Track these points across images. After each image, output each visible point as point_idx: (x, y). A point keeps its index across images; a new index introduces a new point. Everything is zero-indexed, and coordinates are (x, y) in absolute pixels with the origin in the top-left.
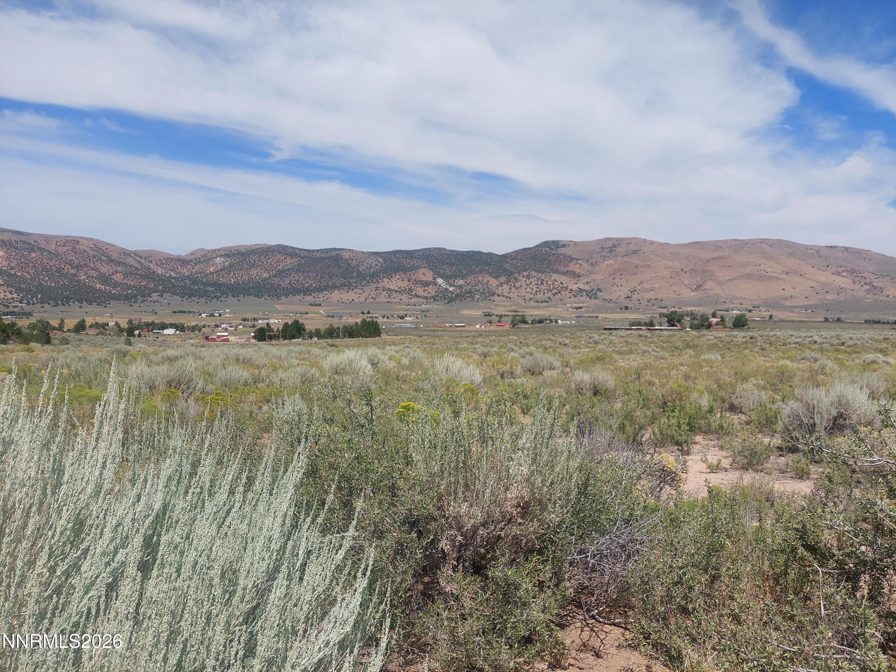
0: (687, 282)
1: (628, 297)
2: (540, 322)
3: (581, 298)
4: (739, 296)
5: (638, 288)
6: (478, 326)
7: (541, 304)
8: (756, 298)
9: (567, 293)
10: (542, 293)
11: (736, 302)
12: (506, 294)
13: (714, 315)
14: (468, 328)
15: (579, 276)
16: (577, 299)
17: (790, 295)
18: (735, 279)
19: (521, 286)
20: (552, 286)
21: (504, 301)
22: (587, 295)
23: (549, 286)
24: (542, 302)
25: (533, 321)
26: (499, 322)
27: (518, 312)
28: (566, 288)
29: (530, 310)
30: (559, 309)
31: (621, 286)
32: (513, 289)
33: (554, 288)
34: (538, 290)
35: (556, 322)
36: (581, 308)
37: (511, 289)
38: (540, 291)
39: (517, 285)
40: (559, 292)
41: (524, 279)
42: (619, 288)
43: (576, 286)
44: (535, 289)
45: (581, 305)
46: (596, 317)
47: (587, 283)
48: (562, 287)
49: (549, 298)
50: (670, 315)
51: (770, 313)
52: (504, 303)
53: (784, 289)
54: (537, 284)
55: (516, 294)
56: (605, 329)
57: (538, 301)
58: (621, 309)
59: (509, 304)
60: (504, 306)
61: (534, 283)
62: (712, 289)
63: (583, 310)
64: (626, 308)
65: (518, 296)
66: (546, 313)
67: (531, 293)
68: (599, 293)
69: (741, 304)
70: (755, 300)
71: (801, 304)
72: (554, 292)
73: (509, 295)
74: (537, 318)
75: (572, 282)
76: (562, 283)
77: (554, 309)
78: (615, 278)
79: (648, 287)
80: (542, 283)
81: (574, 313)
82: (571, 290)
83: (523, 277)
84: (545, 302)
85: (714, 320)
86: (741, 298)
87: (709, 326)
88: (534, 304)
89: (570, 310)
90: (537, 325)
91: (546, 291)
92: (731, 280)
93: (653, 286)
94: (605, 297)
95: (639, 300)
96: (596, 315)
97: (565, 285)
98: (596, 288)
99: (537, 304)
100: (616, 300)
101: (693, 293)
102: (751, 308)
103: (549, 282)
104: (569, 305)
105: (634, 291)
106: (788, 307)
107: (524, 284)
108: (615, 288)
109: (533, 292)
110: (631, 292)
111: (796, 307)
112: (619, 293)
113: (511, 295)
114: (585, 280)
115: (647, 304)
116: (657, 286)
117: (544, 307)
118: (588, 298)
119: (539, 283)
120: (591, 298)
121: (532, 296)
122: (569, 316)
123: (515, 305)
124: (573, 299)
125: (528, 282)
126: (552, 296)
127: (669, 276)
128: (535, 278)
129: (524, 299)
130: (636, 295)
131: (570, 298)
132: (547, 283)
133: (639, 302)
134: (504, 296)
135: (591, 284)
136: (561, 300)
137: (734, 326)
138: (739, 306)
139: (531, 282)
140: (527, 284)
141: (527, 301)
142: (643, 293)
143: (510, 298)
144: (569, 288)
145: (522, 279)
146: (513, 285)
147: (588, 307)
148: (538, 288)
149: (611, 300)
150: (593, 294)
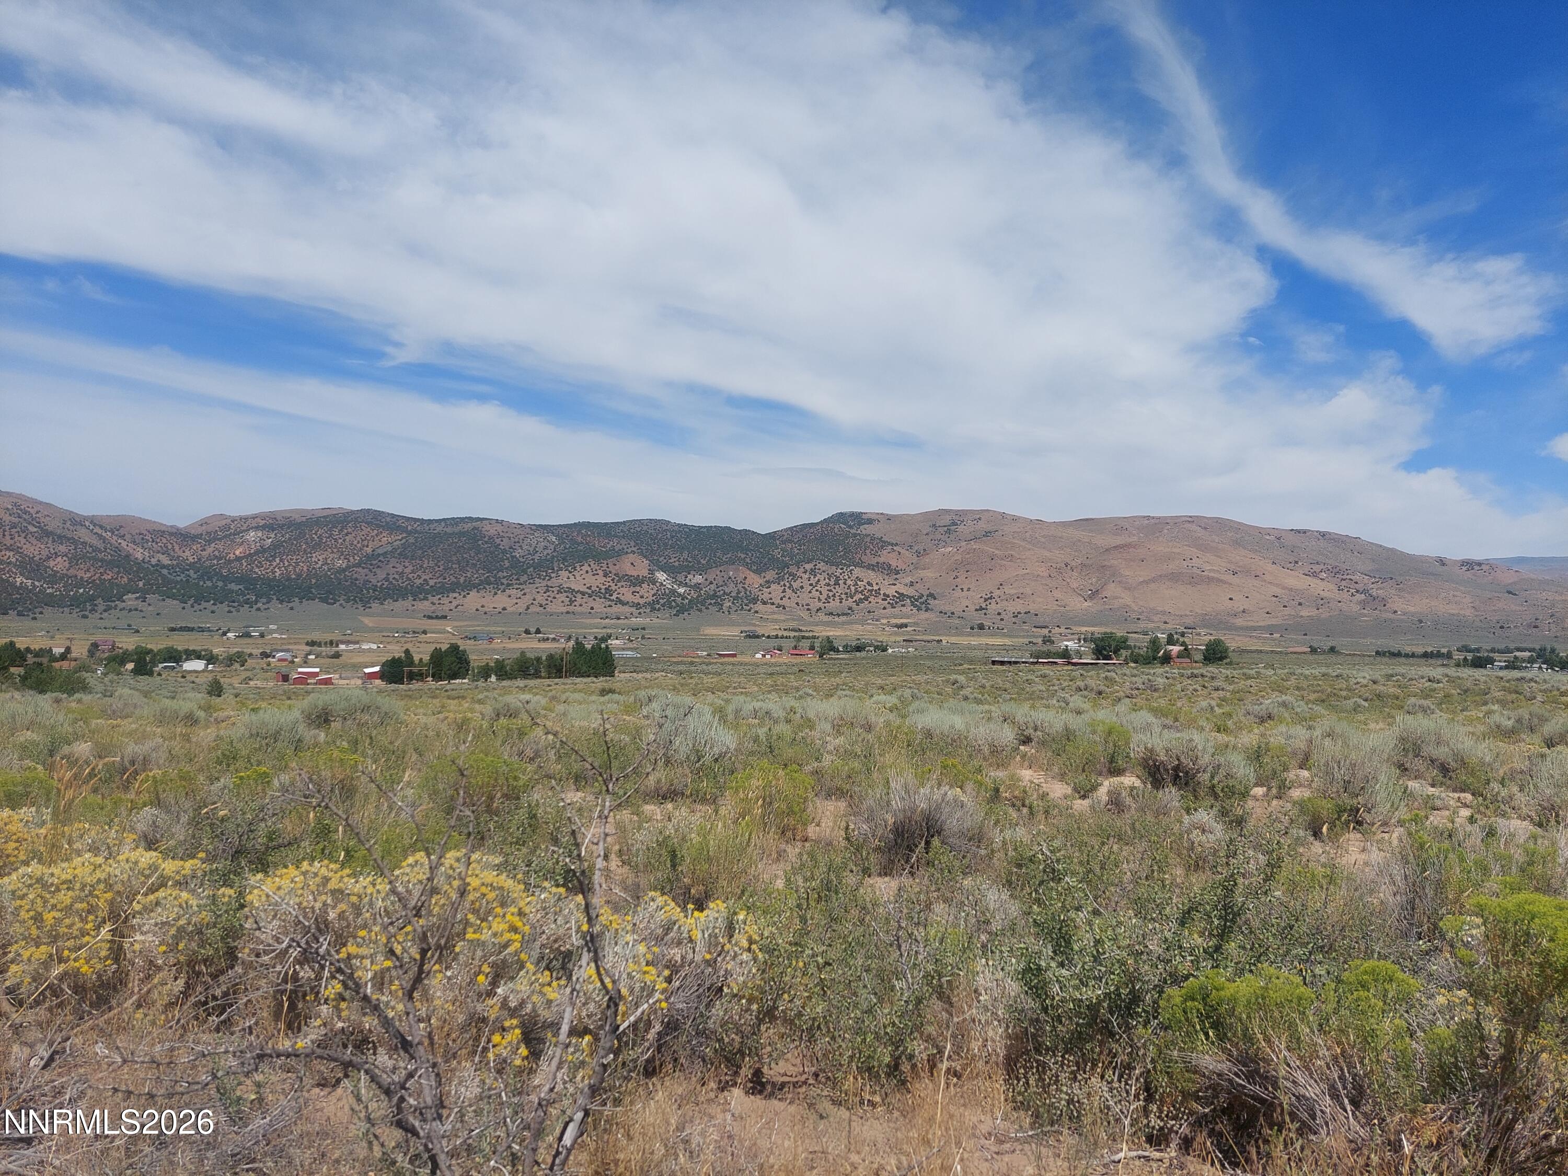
0: (1075, 585)
1: (981, 609)
2: (859, 649)
3: (903, 609)
4: (1160, 609)
5: (996, 593)
6: (759, 656)
7: (837, 619)
8: (1188, 613)
9: (880, 601)
10: (837, 599)
11: (1156, 619)
12: (777, 601)
13: (1171, 641)
14: (739, 659)
15: (897, 573)
16: (896, 611)
17: (1241, 609)
18: (1153, 580)
19: (802, 587)
20: (853, 588)
21: (774, 613)
22: (913, 604)
23: (849, 588)
24: (839, 615)
26: (795, 648)
28: (878, 592)
30: (869, 627)
31: (969, 590)
32: (789, 592)
33: (856, 591)
34: (831, 594)
36: (906, 626)
37: (784, 591)
38: (834, 596)
39: (795, 585)
40: (866, 599)
41: (807, 576)
42: (965, 593)
43: (895, 588)
44: (825, 593)
45: (904, 621)
46: (939, 642)
47: (912, 584)
48: (871, 591)
49: (850, 608)
50: (1102, 640)
52: (775, 616)
53: (1231, 599)
54: (829, 585)
55: (794, 599)
57: (831, 614)
58: (972, 628)
59: (783, 617)
60: (775, 621)
61: (822, 583)
62: (1117, 598)
63: (909, 629)
64: (981, 627)
65: (797, 604)
66: (847, 633)
67: (819, 600)
68: (931, 601)
69: (1166, 623)
70: (1186, 615)
71: (1263, 624)
72: (857, 597)
73: (781, 603)
75: (886, 583)
76: (869, 584)
77: (858, 627)
78: (956, 578)
79: (1013, 592)
80: (837, 583)
81: (895, 634)
82: (884, 594)
83: (805, 572)
84: (844, 614)
85: (1175, 649)
86: (1164, 613)
87: (1167, 659)
88: (825, 618)
89: (887, 629)
91: (843, 596)
92: (1146, 582)
93: (1021, 590)
94: (942, 608)
95: (999, 614)
97: (876, 587)
98: (926, 593)
99: (831, 618)
100: (962, 614)
101: (1086, 604)
102: (1182, 629)
103: (849, 582)
104: (884, 621)
105: (991, 598)
106: (1242, 628)
107: (806, 584)
108: (958, 593)
109: (823, 598)
110: (986, 600)
111: (1252, 628)
112: (965, 602)
113: (785, 602)
114: (908, 580)
115: (1014, 620)
116: (1028, 591)
117: (843, 623)
118: (915, 610)
119: (832, 583)
120: (919, 609)
121: (821, 605)
123: (794, 620)
124: (889, 610)
125: (813, 581)
126: (854, 605)
127: (1046, 574)
128: (825, 575)
129: (808, 610)
130: (993, 606)
131: (884, 608)
132: (845, 583)
133: (999, 617)
134: (773, 604)
135: (917, 586)
136: (869, 612)
137: (1206, 659)
138: (1163, 626)
139: (819, 581)
140: (811, 585)
141: (813, 613)
142: (1005, 603)
143: (784, 608)
144: (882, 592)
145: (803, 575)
146: (788, 585)
147: (916, 624)
148: (830, 591)
149: (953, 613)
150: (922, 603)
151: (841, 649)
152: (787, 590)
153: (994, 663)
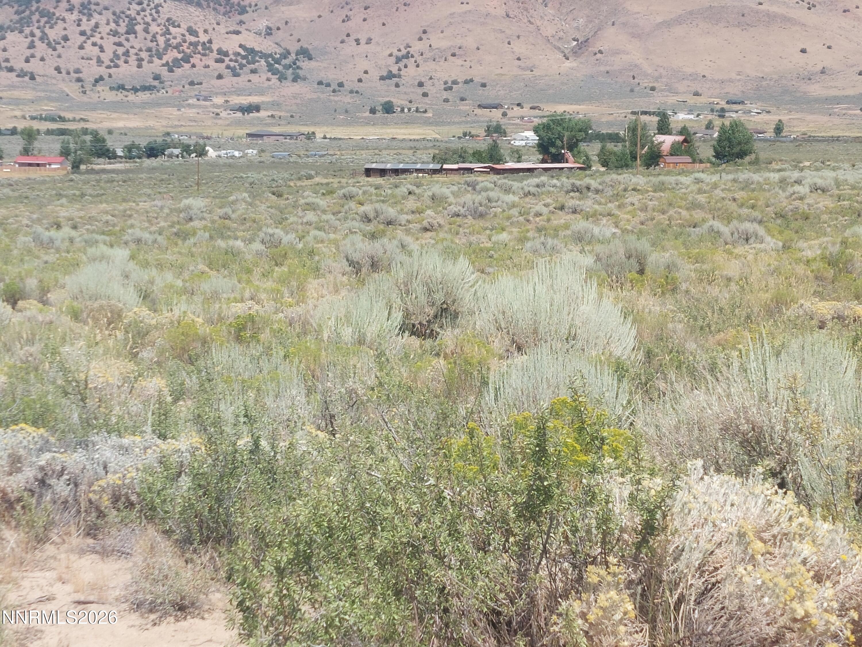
0: (549, 30)
1: (390, 76)
3: (254, 78)
4: (689, 70)
5: (417, 47)
7: (131, 97)
8: (734, 76)
9: (212, 63)
10: (132, 59)
11: (681, 87)
12: (19, 64)
15: (243, 11)
16: (241, 81)
17: (819, 68)
18: (678, 21)
19: (66, 39)
20: (161, 40)
21: (12, 87)
22: (270, 68)
23: (154, 39)
24: (135, 90)
25: (129, 149)
27: (62, 119)
28: (207, 46)
29: (104, 114)
30: (191, 113)
31: (369, 41)
32: (41, 48)
33: (168, 45)
34: (120, 51)
35: (202, 153)
36: (257, 108)
37: (32, 46)
38: (127, 53)
39: (53, 34)
40: (186, 59)
41: (75, 16)
42: (363, 47)
43: (236, 40)
44: (110, 49)
45: (255, 99)
46: (310, 136)
47: (269, 32)
48: (194, 45)
49: (157, 77)
51: (774, 118)
52: (16, 93)
53: (803, 51)
54: (115, 33)
55: (52, 62)
57: (121, 87)
58: (373, 111)
59: (29, 95)
60: (16, 102)
61: (104, 29)
62: (616, 53)
63: (263, 114)
64: (388, 108)
65: (58, 69)
66: (151, 123)
67: (100, 61)
68: (305, 64)
69: (696, 94)
70: (731, 81)
71: (850, 92)
72: (172, 55)
73: (27, 68)
74: (143, 143)
75: (222, 29)
76: (192, 31)
77: (174, 112)
78: (347, 19)
79: (444, 44)
80: (131, 31)
81: (238, 123)
82: (220, 51)
83: (71, 10)
84: (145, 88)
86: (694, 77)
88: (111, 96)
89: (223, 114)
90: (148, 162)
91: (144, 55)
92: (667, 24)
93: (459, 42)
94: (322, 76)
95: (421, 84)
96: (306, 130)
97: (203, 38)
98: (294, 48)
99: (120, 96)
100: (357, 86)
101: (567, 64)
102: (723, 104)
103: (154, 28)
104: (219, 100)
105: (407, 56)
106: (817, 100)
107: (73, 31)
108: (350, 48)
109: (106, 57)
110: (398, 60)
111: (837, 100)
112: (364, 65)
113: (34, 66)
114: (262, 24)
115: (446, 95)
116: (470, 42)
117: (144, 105)
118: (274, 79)
119: (122, 29)
120: (282, 78)
121: (102, 71)
122: (228, 134)
123: (50, 99)
124: (229, 81)
125: (86, 26)
126: (164, 72)
127: (501, 12)
128: (108, 14)
129: (79, 80)
130: (411, 70)
131: (220, 77)
132: (146, 31)
133: (420, 91)
134: (11, 70)
135: (279, 36)
136: (192, 83)
137: (719, 155)
138: (692, 100)
139: (97, 26)
140: (83, 33)
141: (88, 87)
142: (432, 65)
143: (33, 78)
144: (215, 47)
145: (67, 15)
146: (38, 33)
147: (276, 105)
148: (119, 44)
149: (341, 85)
150: (287, 67)
152: (38, 43)
153: (368, 172)
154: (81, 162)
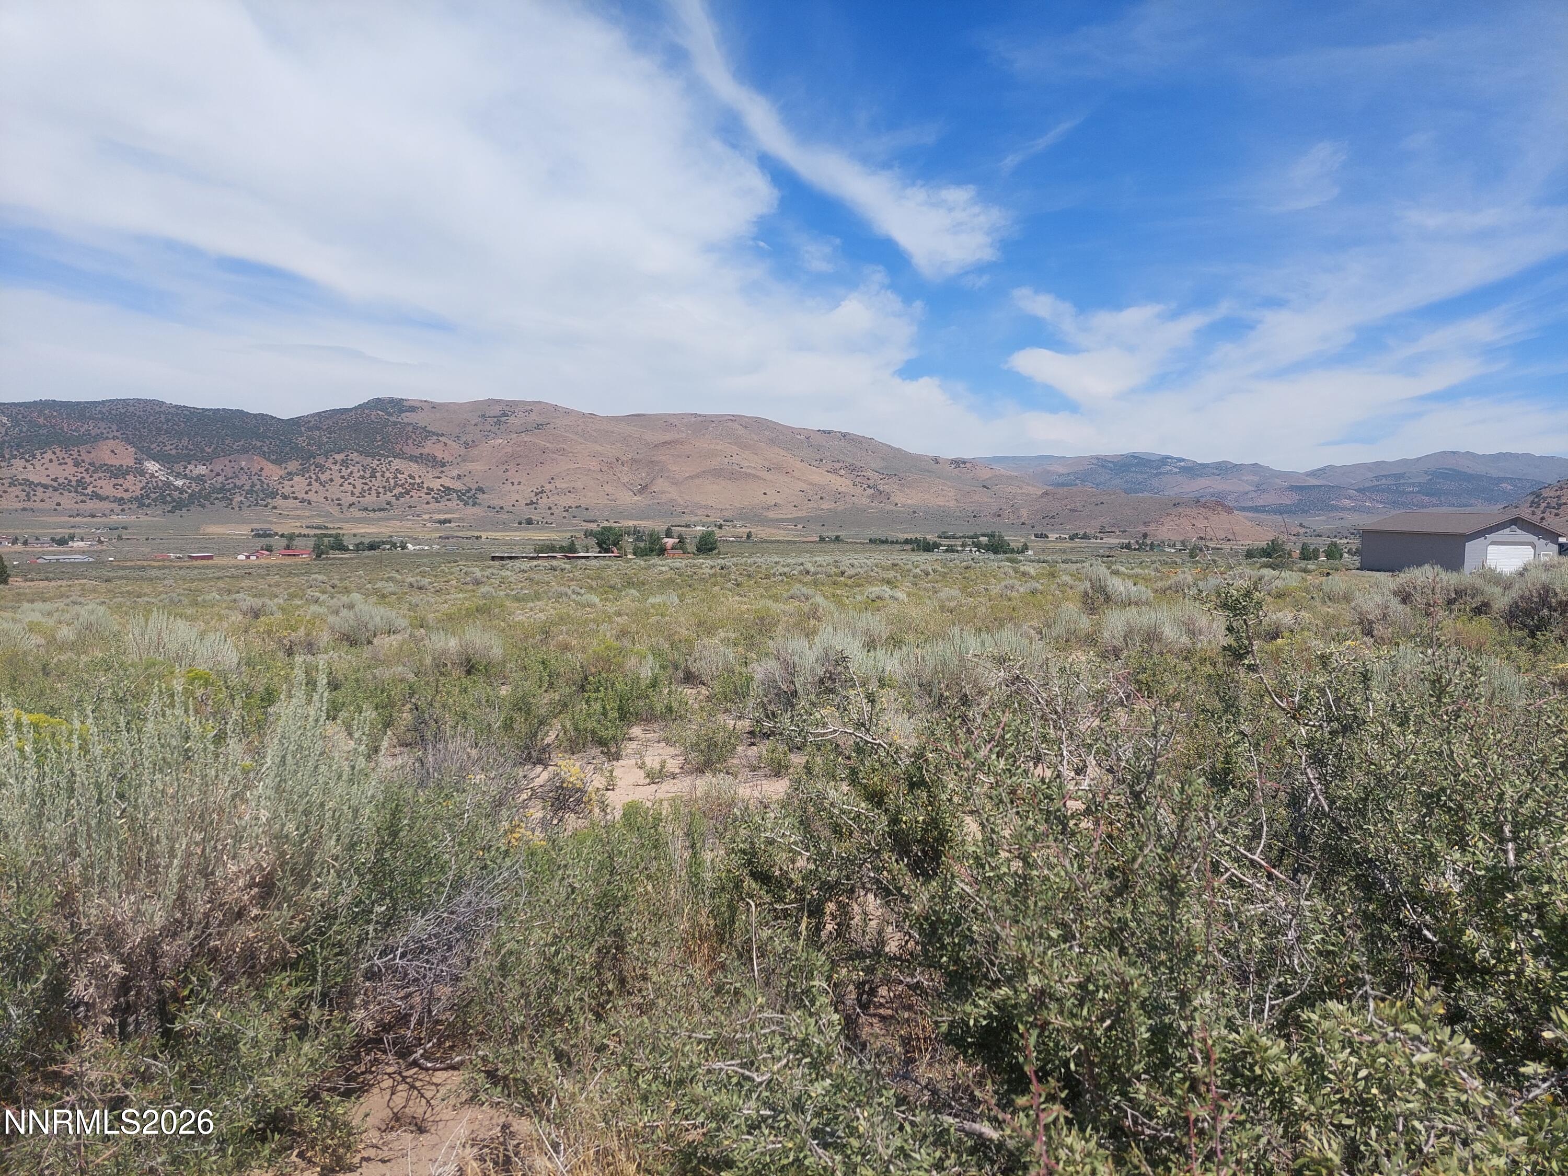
0: (625, 479)
1: (532, 503)
2: (372, 547)
3: (449, 503)
4: (703, 503)
5: (547, 487)
6: (241, 557)
7: (372, 515)
8: (728, 507)
9: (423, 495)
10: (374, 493)
11: (699, 513)
12: (301, 495)
13: (669, 534)
14: (218, 561)
15: (443, 465)
16: (441, 506)
17: (773, 503)
18: (698, 476)
19: (331, 480)
20: (392, 481)
21: (296, 509)
22: (459, 498)
23: (387, 481)
24: (374, 511)
25: (357, 545)
26: (288, 547)
27: (326, 528)
28: (420, 486)
29: (353, 525)
30: (408, 524)
31: (519, 483)
32: (316, 485)
33: (396, 485)
34: (366, 487)
35: (404, 547)
36: (450, 522)
37: (310, 484)
38: (370, 489)
39: (323, 477)
40: (407, 493)
41: (337, 467)
42: (516, 487)
43: (439, 482)
44: (359, 486)
45: (449, 516)
46: (477, 538)
47: (459, 477)
48: (414, 484)
49: (388, 503)
50: (602, 534)
51: (748, 530)
52: (298, 512)
53: (765, 494)
54: (363, 477)
55: (322, 494)
56: (493, 558)
57: (366, 509)
58: (520, 523)
59: (307, 513)
60: (298, 517)
61: (356, 475)
62: (663, 492)
63: (453, 524)
64: (529, 522)
65: (326, 498)
66: (383, 530)
67: (353, 494)
68: (480, 496)
69: (707, 516)
70: (726, 509)
71: (789, 516)
72: (398, 490)
73: (306, 497)
74: (367, 541)
75: (430, 475)
76: (411, 477)
77: (398, 523)
78: (507, 470)
79: (564, 486)
80: (373, 476)
81: (437, 530)
82: (428, 488)
83: (335, 463)
84: (381, 510)
85: (670, 542)
86: (706, 507)
87: (662, 551)
88: (359, 514)
89: (428, 525)
90: (367, 553)
91: (381, 490)
92: (691, 477)
93: (572, 485)
94: (491, 503)
95: (550, 508)
96: (478, 534)
97: (418, 480)
98: (474, 486)
99: (365, 514)
100: (511, 509)
101: (636, 498)
102: (722, 522)
103: (387, 475)
104: (426, 517)
105: (542, 492)
106: (772, 520)
107: (336, 476)
108: (508, 487)
109: (357, 491)
110: (537, 494)
111: (783, 520)
112: (516, 497)
113: (311, 496)
114: (455, 473)
115: (564, 514)
116: (579, 485)
117: (380, 519)
118: (461, 504)
119: (367, 475)
120: (466, 504)
121: (354, 499)
122: (428, 536)
123: (320, 516)
124: (433, 505)
125: (345, 473)
126: (393, 500)
127: (597, 469)
128: (359, 466)
129: (339, 505)
130: (545, 500)
131: (428, 503)
132: (383, 476)
133: (549, 512)
134: (296, 498)
135: (465, 479)
136: (410, 507)
137: (698, 550)
138: (705, 520)
139: (351, 473)
140: (342, 477)
141: (345, 509)
142: (557, 497)
143: (309, 503)
144: (425, 486)
145: (333, 467)
146: (314, 477)
147: (461, 519)
148: (366, 484)
149: (502, 508)
150: (469, 498)
151: (351, 547)
152: (313, 483)
154: (322, 553)
